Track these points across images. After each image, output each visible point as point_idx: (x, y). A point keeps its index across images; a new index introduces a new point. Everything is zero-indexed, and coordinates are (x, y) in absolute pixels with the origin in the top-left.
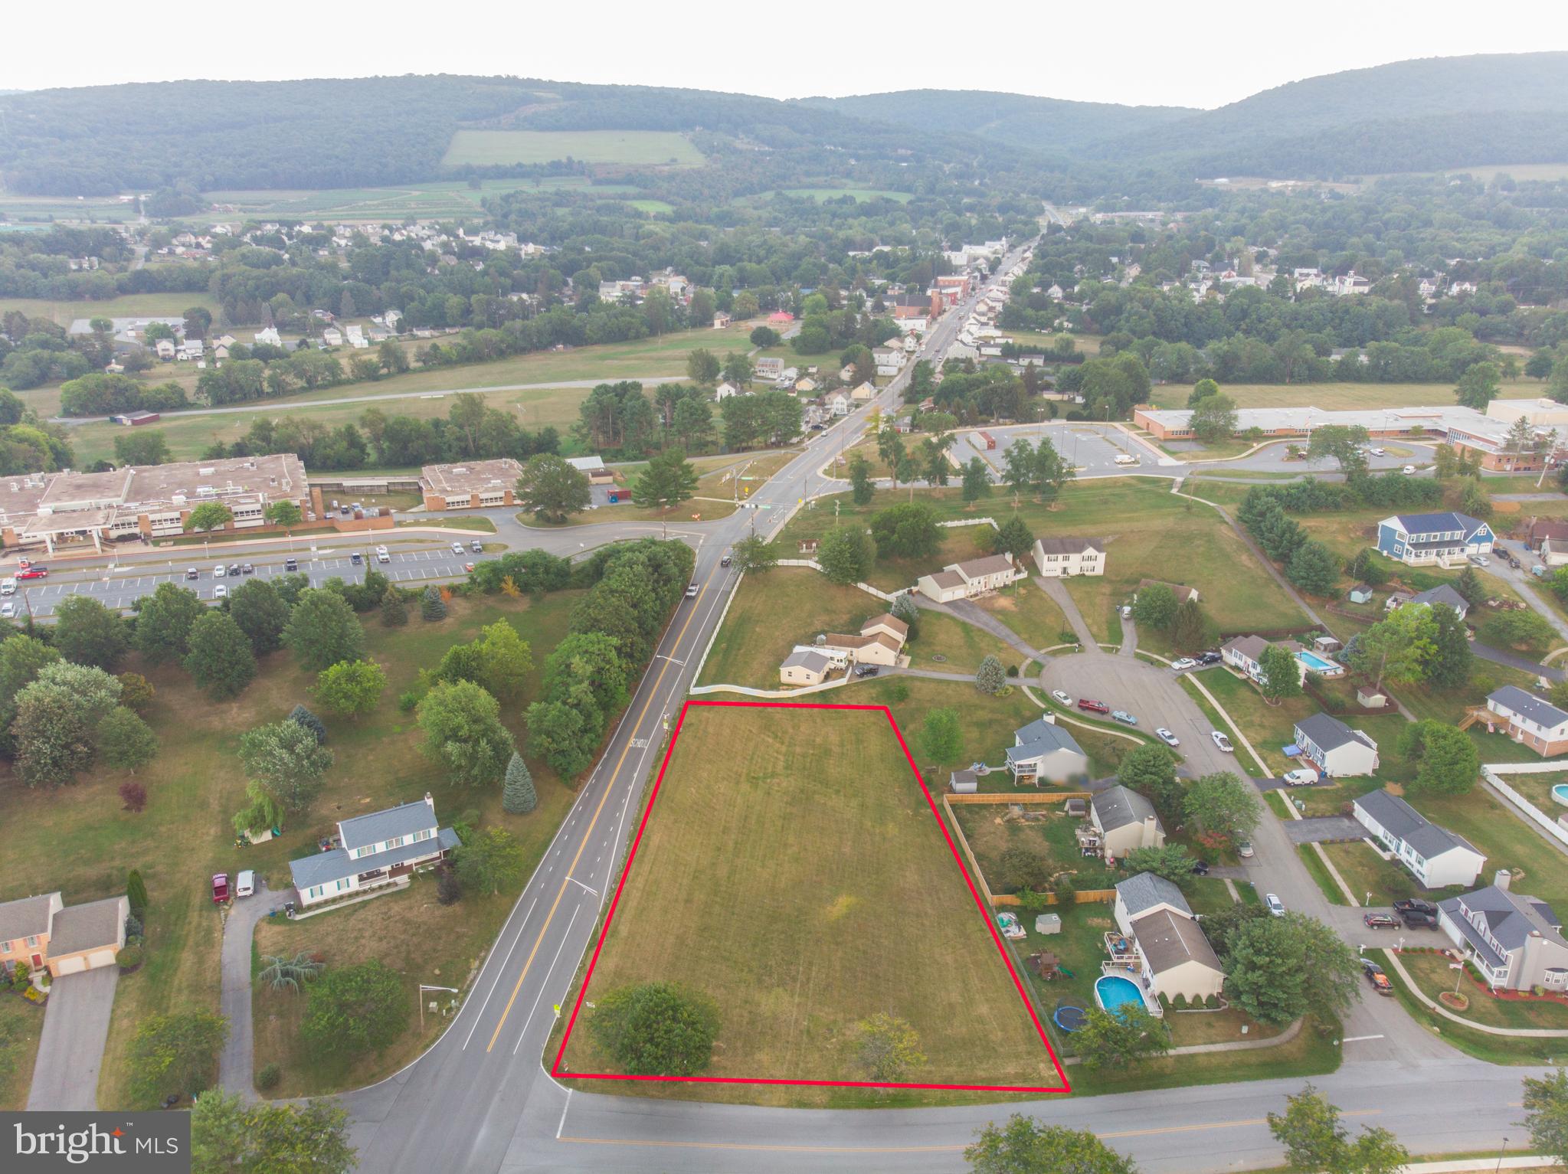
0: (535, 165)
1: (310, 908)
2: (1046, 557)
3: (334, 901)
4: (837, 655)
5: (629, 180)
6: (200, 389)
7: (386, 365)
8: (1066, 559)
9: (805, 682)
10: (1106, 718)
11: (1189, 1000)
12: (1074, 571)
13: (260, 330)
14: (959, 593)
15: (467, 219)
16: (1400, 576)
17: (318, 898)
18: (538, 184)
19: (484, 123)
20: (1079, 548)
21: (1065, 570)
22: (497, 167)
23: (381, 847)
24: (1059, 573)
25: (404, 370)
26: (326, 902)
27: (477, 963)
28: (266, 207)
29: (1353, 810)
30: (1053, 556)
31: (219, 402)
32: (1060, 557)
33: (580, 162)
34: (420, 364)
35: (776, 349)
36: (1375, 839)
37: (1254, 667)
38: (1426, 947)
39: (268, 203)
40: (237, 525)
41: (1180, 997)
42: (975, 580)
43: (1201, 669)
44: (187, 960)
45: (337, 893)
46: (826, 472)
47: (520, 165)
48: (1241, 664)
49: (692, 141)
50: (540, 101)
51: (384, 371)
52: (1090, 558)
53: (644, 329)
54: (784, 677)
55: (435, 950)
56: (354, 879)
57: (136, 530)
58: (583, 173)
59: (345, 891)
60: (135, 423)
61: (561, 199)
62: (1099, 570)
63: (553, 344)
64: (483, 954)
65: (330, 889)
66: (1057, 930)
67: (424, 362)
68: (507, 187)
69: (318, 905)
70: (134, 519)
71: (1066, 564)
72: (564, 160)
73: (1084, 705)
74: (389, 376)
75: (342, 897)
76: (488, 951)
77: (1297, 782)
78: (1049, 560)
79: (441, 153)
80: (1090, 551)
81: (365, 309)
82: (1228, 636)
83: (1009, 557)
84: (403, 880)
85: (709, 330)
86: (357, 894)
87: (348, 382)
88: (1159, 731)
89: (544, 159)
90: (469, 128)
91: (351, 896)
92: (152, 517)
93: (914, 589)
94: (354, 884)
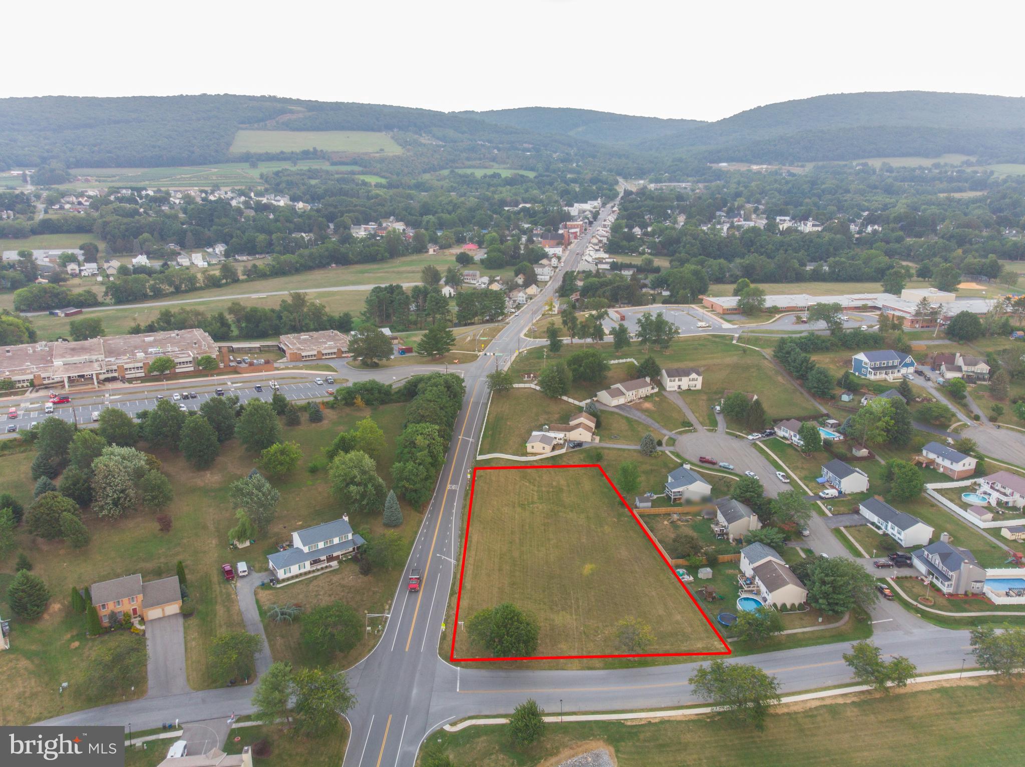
0: (292, 153)
1: (284, 580)
2: (669, 379)
3: (297, 576)
4: (558, 436)
5: (355, 162)
6: (106, 294)
7: (225, 277)
8: (680, 380)
9: (541, 451)
10: (716, 467)
11: (788, 607)
12: (685, 387)
13: (135, 256)
14: (621, 401)
15: (254, 186)
16: (867, 386)
17: (288, 575)
18: (295, 164)
19: (256, 125)
20: (686, 373)
21: (679, 387)
22: (267, 153)
23: (321, 545)
24: (676, 388)
25: (236, 281)
26: (292, 578)
27: (387, 607)
28: (114, 179)
29: (859, 510)
30: (672, 379)
31: (119, 302)
32: (677, 379)
33: (322, 151)
34: (245, 277)
35: (471, 266)
36: (873, 524)
37: (795, 436)
38: (908, 576)
39: (114, 176)
40: (177, 371)
41: (784, 605)
42: (630, 393)
43: (765, 439)
44: (220, 610)
45: (298, 572)
46: (526, 335)
47: (282, 153)
48: (787, 435)
49: (393, 138)
50: (291, 112)
51: (224, 281)
52: (693, 380)
53: (387, 254)
54: (529, 450)
55: (363, 601)
56: (308, 563)
57: (116, 375)
58: (324, 158)
59: (303, 571)
60: (67, 315)
61: (313, 174)
62: (699, 387)
63: (329, 264)
64: (390, 602)
65: (295, 570)
66: (710, 576)
67: (248, 275)
68: (276, 167)
69: (288, 579)
70: (115, 367)
71: (680, 383)
72: (311, 150)
73: (703, 460)
74: (227, 284)
75: (301, 575)
76: (392, 600)
77: (827, 496)
78: (670, 381)
79: (229, 144)
80: (694, 376)
81: (202, 243)
82: (777, 421)
83: (648, 379)
84: (334, 564)
85: (426, 254)
86: (309, 572)
87: (201, 289)
88: (747, 473)
89: (298, 149)
90: (246, 129)
91: (306, 574)
92: (126, 366)
93: (595, 399)
94: (308, 567)
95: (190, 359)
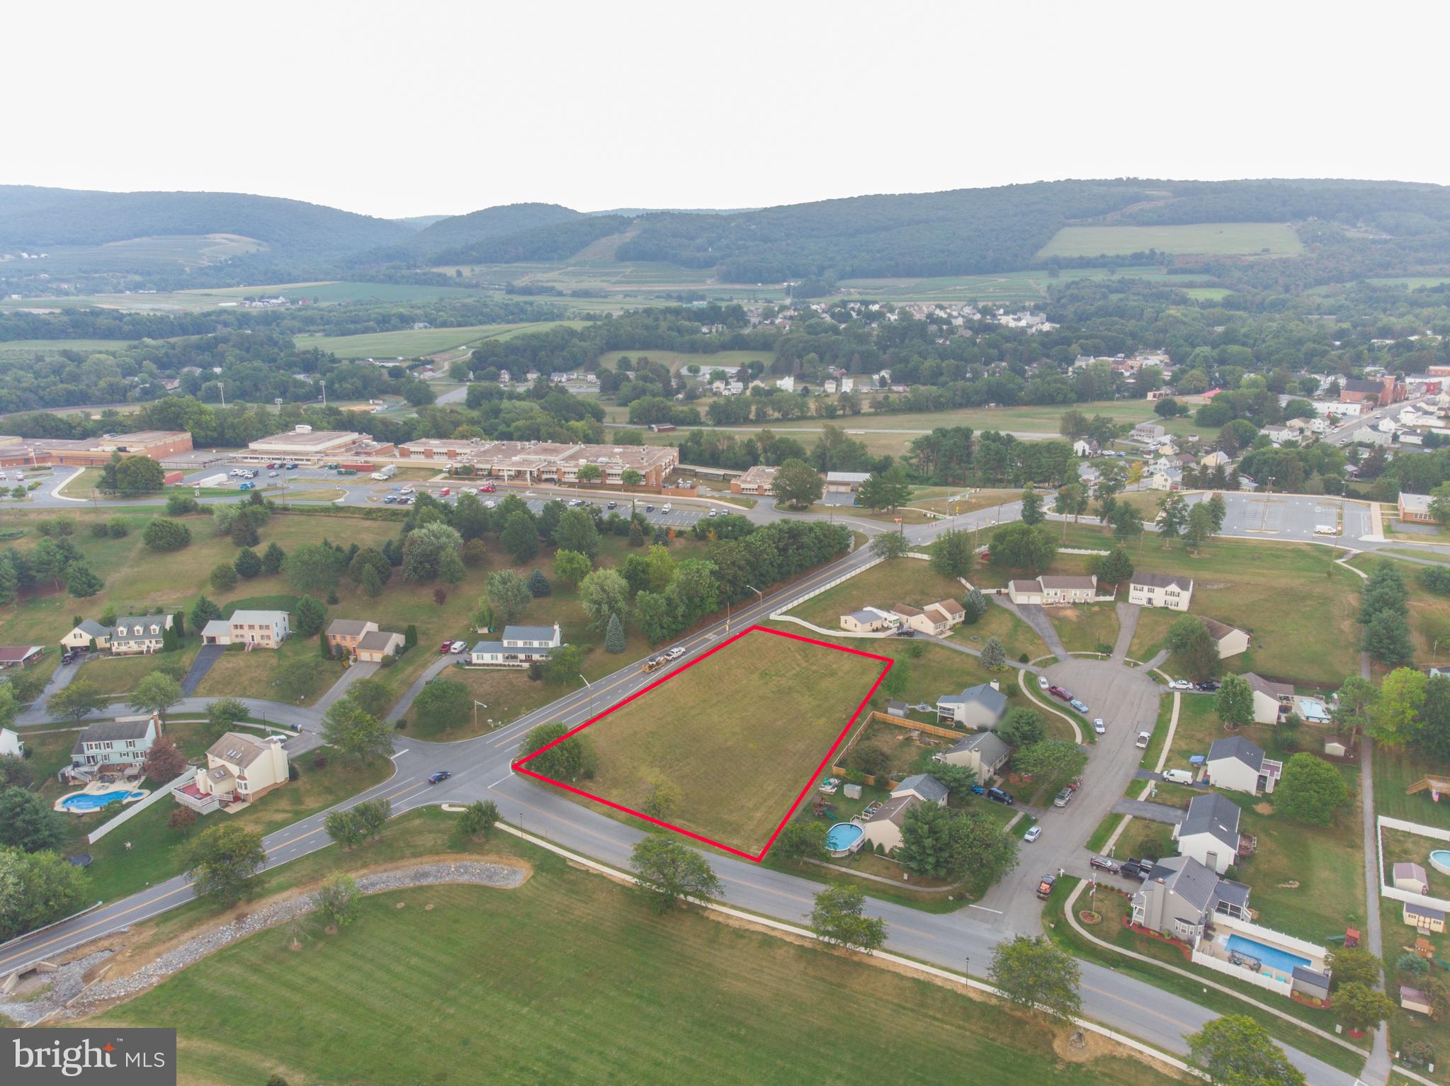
0: (1118, 256)
1: (475, 665)
2: (1132, 586)
3: (488, 665)
4: (890, 617)
5: (1206, 270)
6: (708, 413)
7: (843, 408)
8: (1151, 591)
9: (852, 628)
10: (1066, 704)
11: (887, 851)
12: (1159, 602)
14: (1035, 599)
15: (1021, 302)
17: (480, 661)
18: (1113, 273)
19: (1090, 220)
20: (1164, 583)
21: (1150, 601)
22: (1081, 258)
23: (520, 644)
24: (1144, 602)
25: (857, 413)
26: (484, 665)
28: (881, 291)
30: (1139, 586)
31: (719, 423)
32: (1146, 588)
33: (1162, 254)
34: (872, 410)
38: (1116, 888)
39: (881, 288)
40: (608, 482)
41: (881, 847)
42: (1052, 591)
43: (1196, 692)
44: (410, 669)
45: (491, 662)
47: (1103, 256)
49: (1298, 231)
50: (1149, 199)
51: (841, 412)
52: (1172, 594)
54: (843, 625)
55: (513, 700)
56: (500, 656)
57: (555, 476)
58: (1161, 264)
59: (494, 662)
60: (659, 430)
61: (1123, 286)
62: (1183, 607)
65: (487, 658)
66: (856, 796)
67: (876, 408)
68: (1066, 277)
69: (479, 665)
70: (554, 469)
71: (1150, 595)
72: (1147, 252)
73: (1053, 690)
74: (844, 416)
75: (492, 665)
77: (1171, 778)
78: (1135, 589)
79: (1038, 247)
80: (1173, 588)
81: (865, 367)
83: (1094, 579)
84: (526, 665)
85: (1142, 401)
86: (500, 665)
87: (812, 418)
88: (1098, 720)
89: (1128, 251)
90: (1075, 225)
91: (497, 665)
92: (564, 470)
93: (1003, 590)
94: (500, 659)
95: (621, 472)
